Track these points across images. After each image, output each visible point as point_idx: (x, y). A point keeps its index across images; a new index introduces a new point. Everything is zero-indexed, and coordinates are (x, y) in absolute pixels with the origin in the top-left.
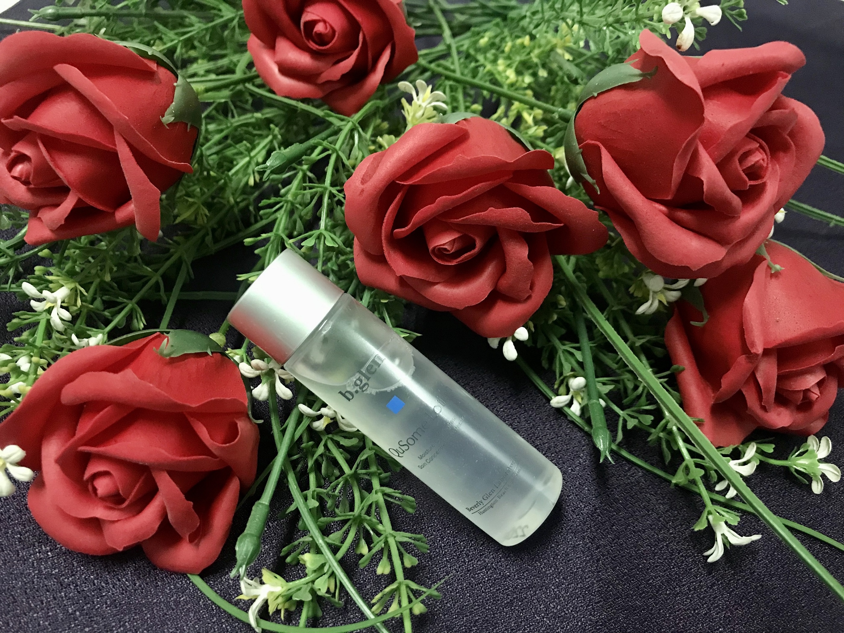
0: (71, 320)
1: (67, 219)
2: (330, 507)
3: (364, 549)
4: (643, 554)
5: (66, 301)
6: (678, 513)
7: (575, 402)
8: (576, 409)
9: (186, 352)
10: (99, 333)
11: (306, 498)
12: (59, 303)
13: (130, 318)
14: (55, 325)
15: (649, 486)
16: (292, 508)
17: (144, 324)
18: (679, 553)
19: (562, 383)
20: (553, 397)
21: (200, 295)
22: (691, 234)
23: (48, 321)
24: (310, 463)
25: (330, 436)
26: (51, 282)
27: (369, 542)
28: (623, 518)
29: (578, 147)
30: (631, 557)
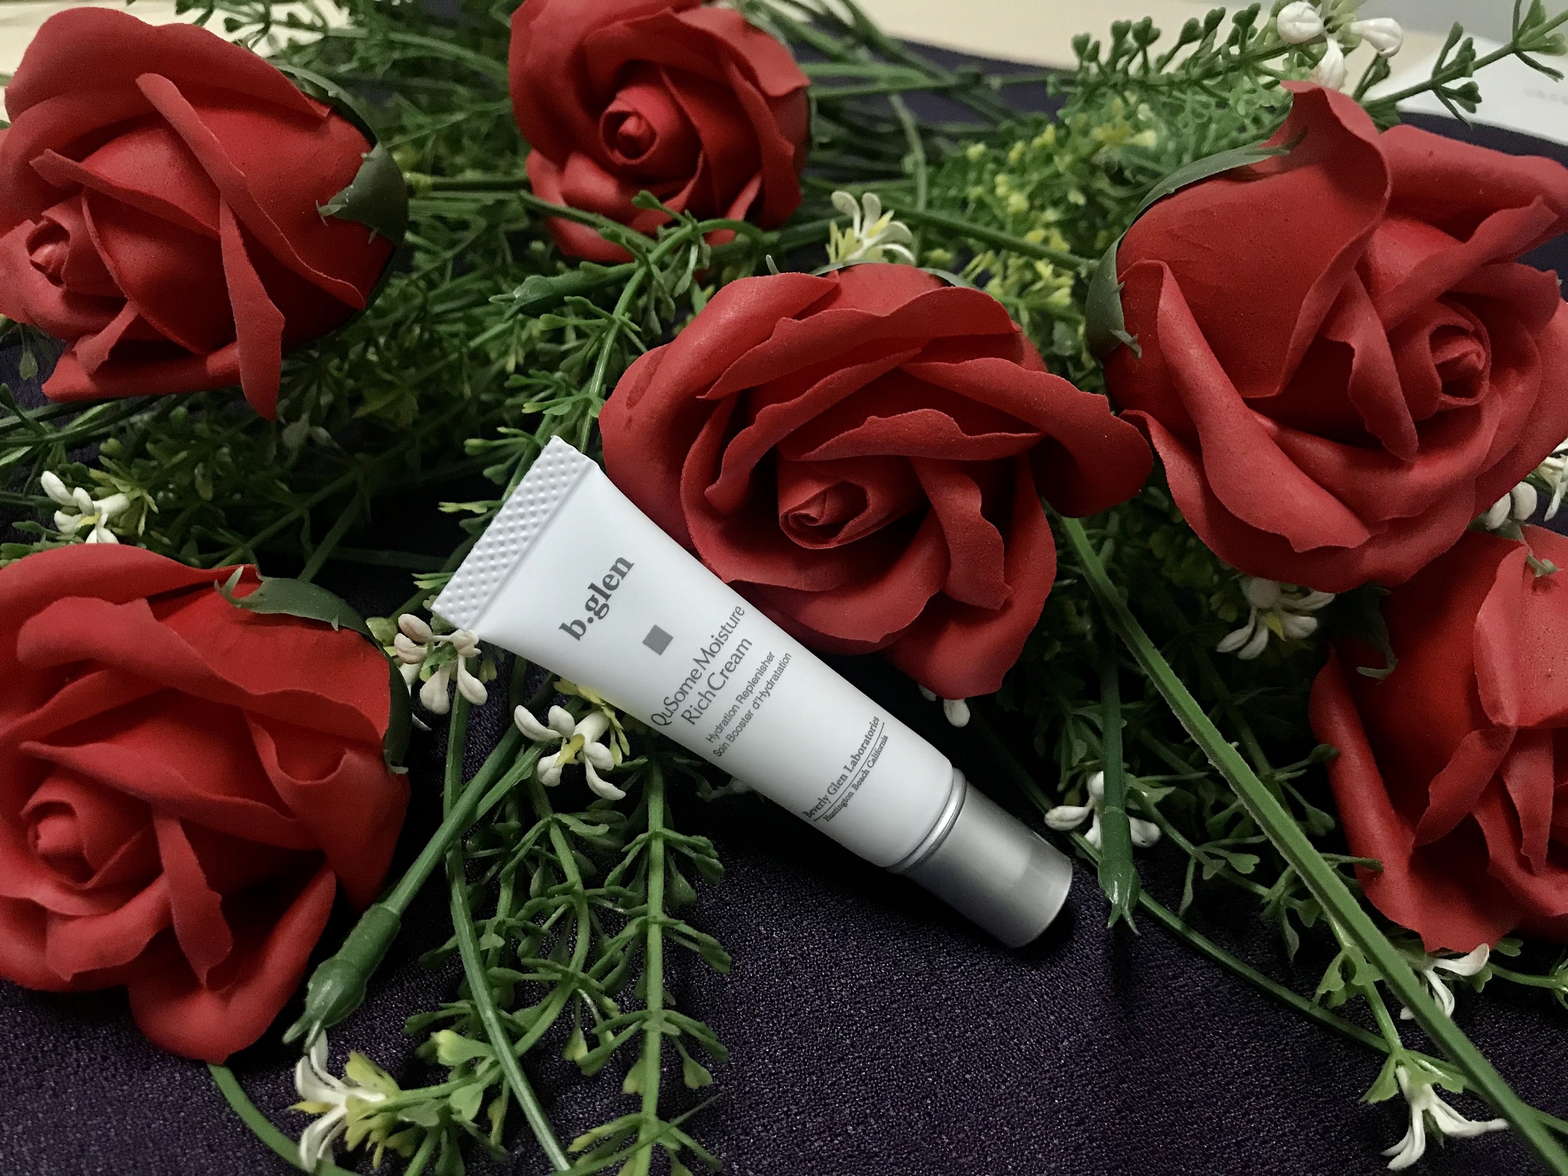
3: (580, 1052)
5: (117, 516)
9: (285, 612)
11: (479, 932)
12: (104, 519)
25: (559, 816)
26: (98, 481)
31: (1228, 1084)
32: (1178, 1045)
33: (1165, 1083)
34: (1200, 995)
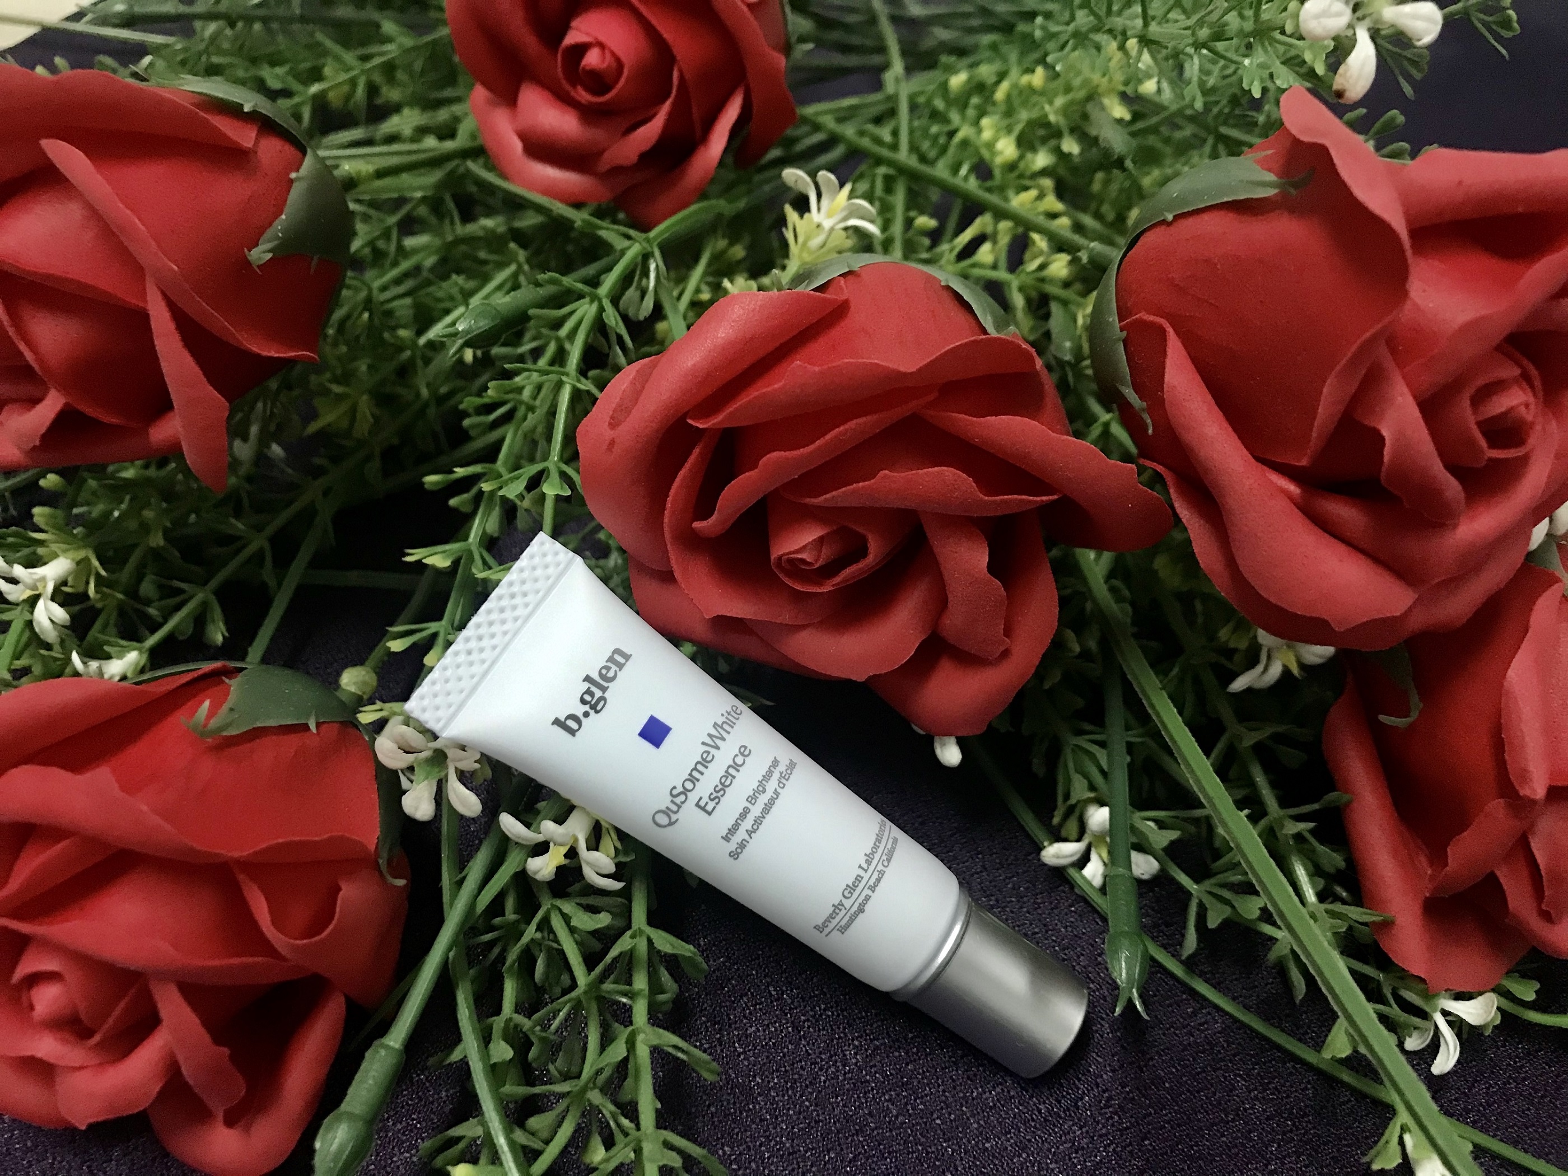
0: (68, 624)
1: (44, 437)
2: (535, 1060)
3: (597, 1154)
5: (70, 582)
7: (1094, 856)
8: (1094, 871)
9: (259, 724)
10: (129, 652)
12: (50, 588)
14: (42, 632)
15: (1234, 1055)
16: (456, 1056)
17: (223, 635)
19: (1070, 811)
20: (1046, 844)
23: (30, 624)
25: (558, 903)
26: (41, 543)
28: (1168, 1122)
29: (1117, 326)
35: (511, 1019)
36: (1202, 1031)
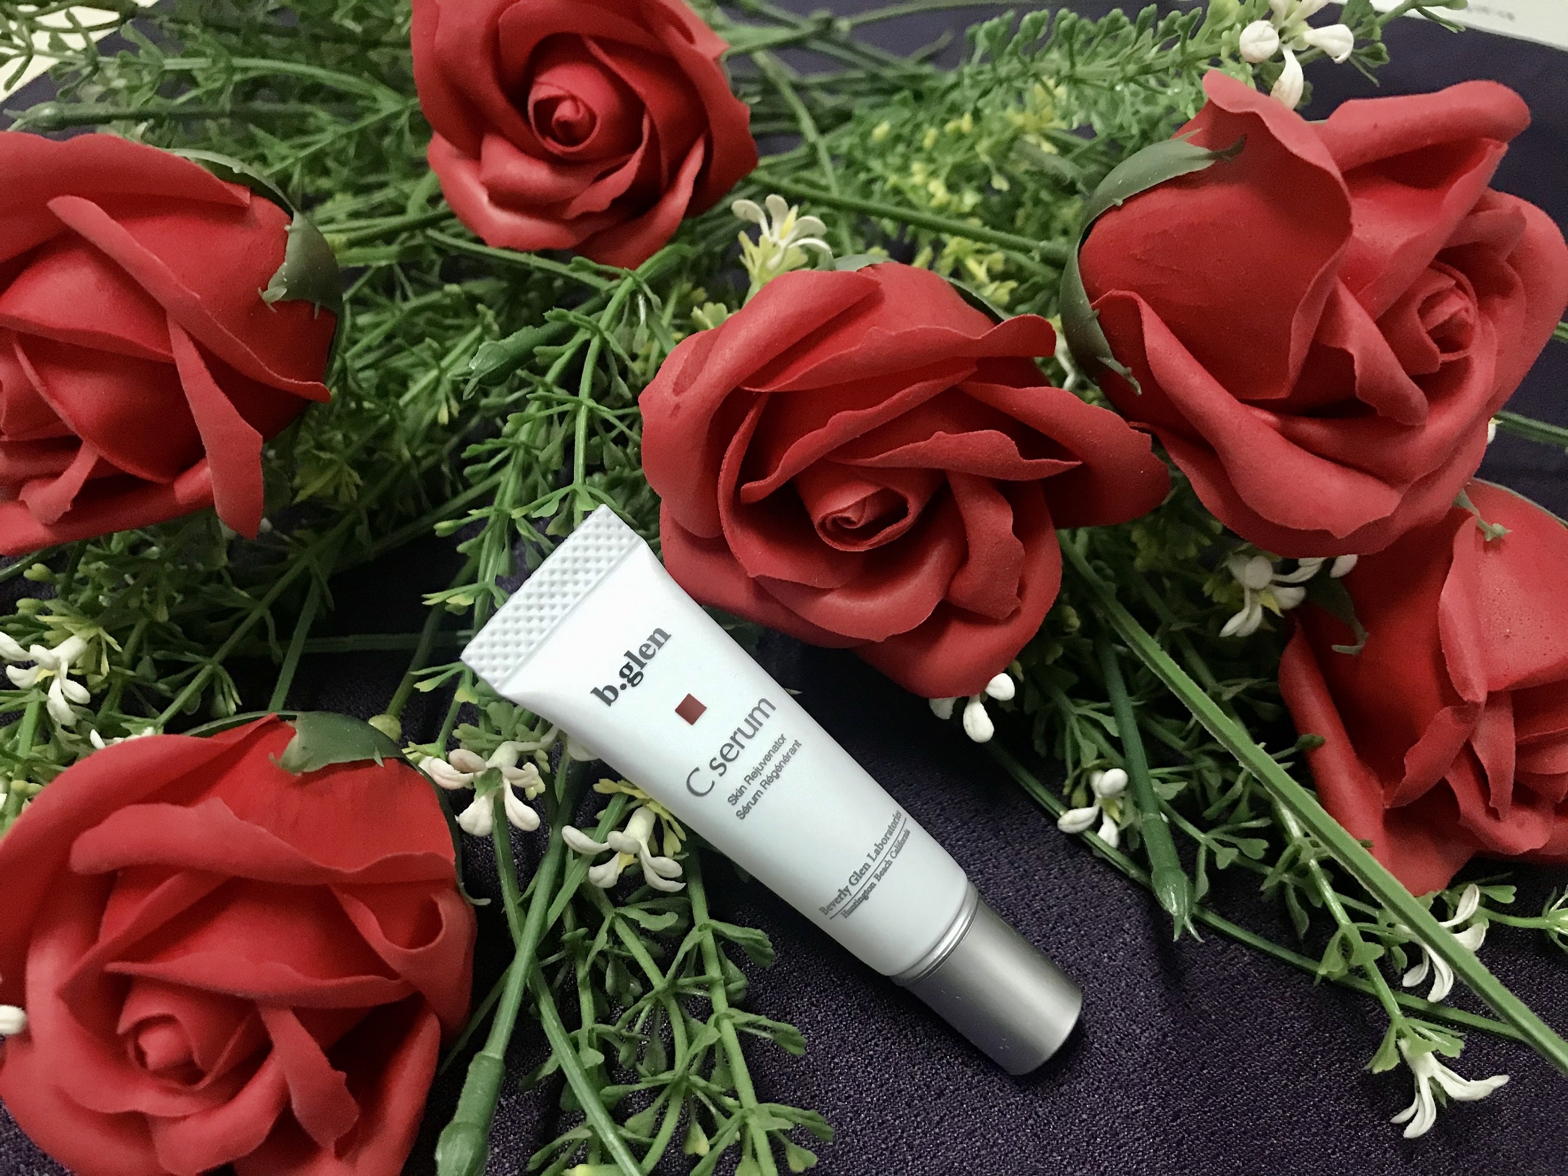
0: (88, 701)
1: (75, 502)
2: (625, 1061)
3: (700, 1144)
4: (1270, 1126)
5: (79, 663)
6: (1331, 1035)
7: (1106, 820)
8: (1108, 834)
9: (332, 761)
10: (146, 727)
11: (576, 1046)
12: (64, 668)
13: (208, 693)
14: (57, 715)
15: (1266, 982)
16: (548, 1069)
17: (236, 704)
18: (1342, 1121)
19: (1076, 783)
20: (1061, 813)
21: (352, 642)
22: (1329, 466)
23: (43, 707)
24: (582, 972)
25: (622, 910)
26: (48, 628)
27: (710, 1130)
28: (1220, 1051)
29: (1089, 306)
30: (1245, 1133)
31: (1294, 1048)
32: (1241, 1020)
33: (1240, 1060)
34: (1250, 964)
35: (593, 1029)
36: (1234, 965)
